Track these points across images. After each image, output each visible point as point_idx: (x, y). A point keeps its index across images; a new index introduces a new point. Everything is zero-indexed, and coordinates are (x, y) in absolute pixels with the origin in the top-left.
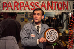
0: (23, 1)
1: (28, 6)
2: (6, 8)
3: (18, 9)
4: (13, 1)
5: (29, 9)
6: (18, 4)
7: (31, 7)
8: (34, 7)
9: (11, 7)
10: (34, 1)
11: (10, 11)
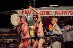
0: (65, 10)
1: (68, 13)
2: (57, 14)
3: (63, 15)
4: (61, 10)
5: (69, 14)
6: (63, 12)
7: (70, 13)
8: (71, 13)
9: (59, 13)
10: (71, 10)
11: (59, 15)
